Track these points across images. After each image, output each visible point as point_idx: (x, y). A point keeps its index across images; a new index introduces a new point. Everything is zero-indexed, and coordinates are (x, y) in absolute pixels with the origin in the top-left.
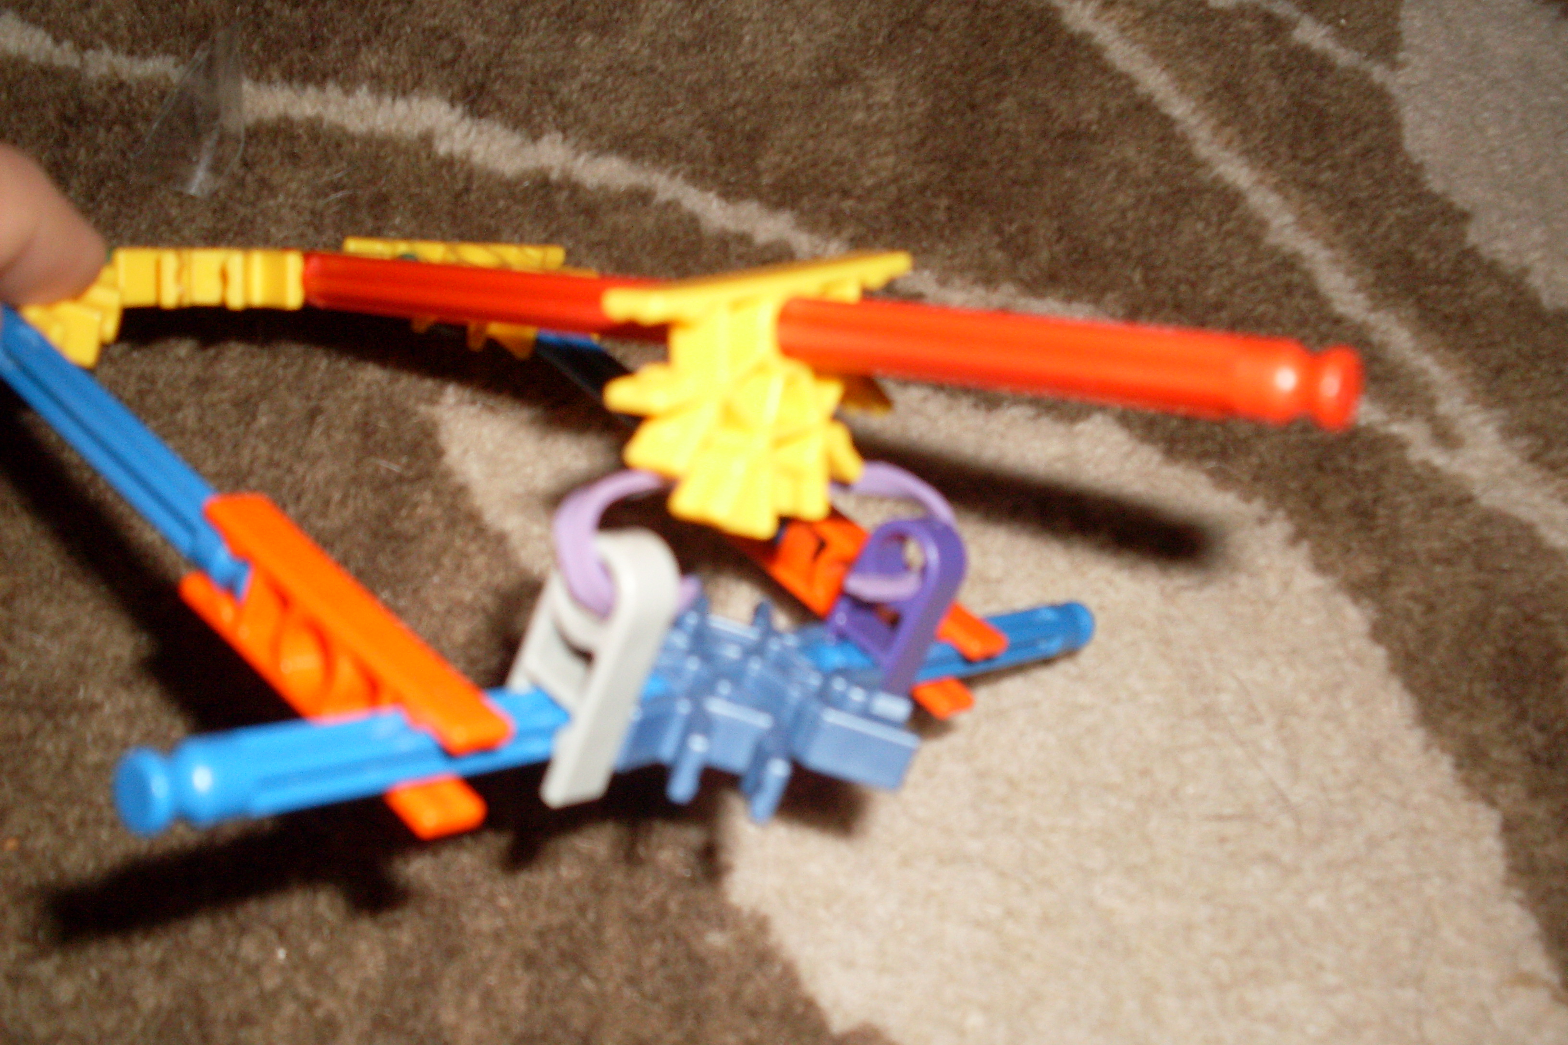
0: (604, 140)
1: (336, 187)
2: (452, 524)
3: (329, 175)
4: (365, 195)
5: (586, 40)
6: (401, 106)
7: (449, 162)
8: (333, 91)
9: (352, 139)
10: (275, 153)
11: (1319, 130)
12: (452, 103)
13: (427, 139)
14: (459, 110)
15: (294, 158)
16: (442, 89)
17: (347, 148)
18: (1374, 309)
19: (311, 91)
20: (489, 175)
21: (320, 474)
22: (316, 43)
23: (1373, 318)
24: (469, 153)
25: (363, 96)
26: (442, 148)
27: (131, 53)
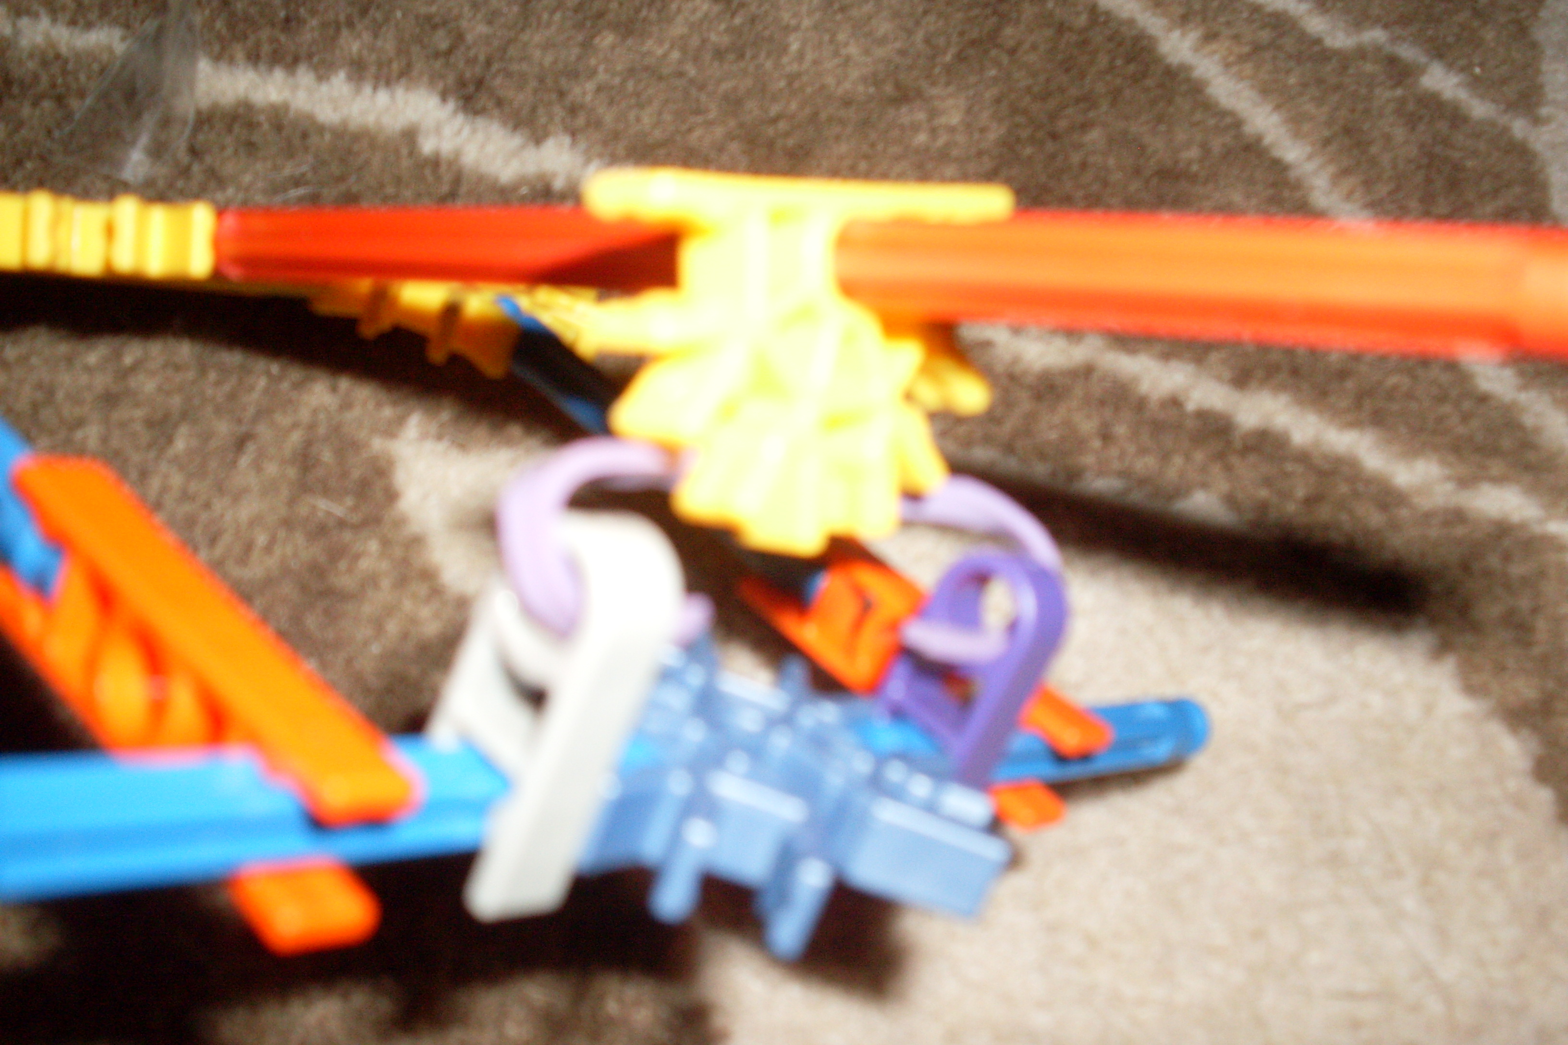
0: (620, 149)
1: (297, 182)
2: (402, 582)
3: (289, 170)
4: (330, 193)
5: (607, 39)
6: (383, 97)
7: (435, 162)
8: (305, 76)
9: (321, 129)
10: (229, 140)
11: (1453, 185)
12: (444, 97)
13: (410, 135)
14: (451, 105)
15: (251, 147)
16: (432, 82)
17: (314, 140)
18: (1524, 387)
19: (279, 74)
20: (481, 179)
21: (246, 511)
22: (289, 23)
23: (1523, 397)
24: (458, 154)
25: (339, 83)
26: (427, 146)
27: (73, 23)
